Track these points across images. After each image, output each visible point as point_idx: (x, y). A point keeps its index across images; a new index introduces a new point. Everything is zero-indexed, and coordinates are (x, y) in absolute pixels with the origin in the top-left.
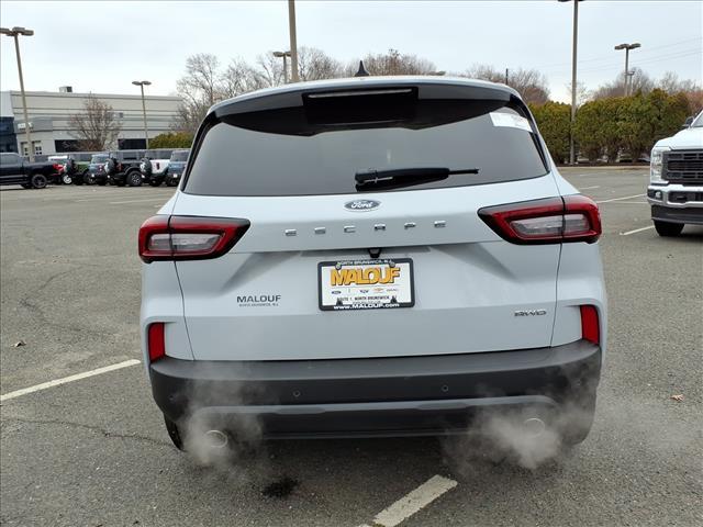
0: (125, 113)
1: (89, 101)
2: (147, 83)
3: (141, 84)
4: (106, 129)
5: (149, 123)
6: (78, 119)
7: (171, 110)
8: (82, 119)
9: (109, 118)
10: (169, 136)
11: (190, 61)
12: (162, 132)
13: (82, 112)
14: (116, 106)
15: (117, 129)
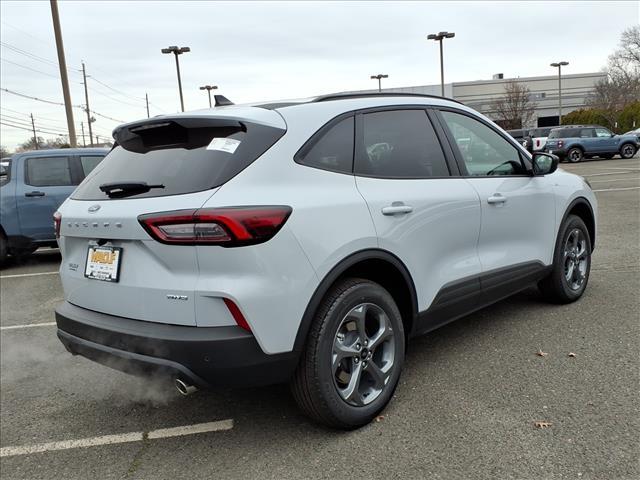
0: (547, 92)
1: (510, 86)
2: (565, 64)
3: (559, 65)
4: (523, 109)
5: (564, 101)
6: (500, 102)
7: (588, 86)
8: (502, 102)
9: (525, 100)
10: (580, 112)
11: (626, 34)
12: (575, 109)
13: (503, 96)
14: (534, 88)
15: (532, 109)
